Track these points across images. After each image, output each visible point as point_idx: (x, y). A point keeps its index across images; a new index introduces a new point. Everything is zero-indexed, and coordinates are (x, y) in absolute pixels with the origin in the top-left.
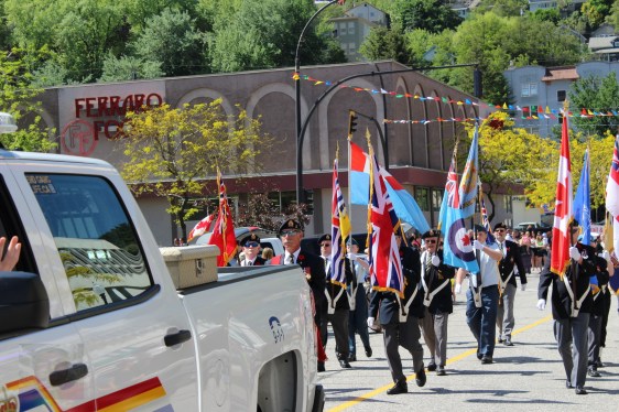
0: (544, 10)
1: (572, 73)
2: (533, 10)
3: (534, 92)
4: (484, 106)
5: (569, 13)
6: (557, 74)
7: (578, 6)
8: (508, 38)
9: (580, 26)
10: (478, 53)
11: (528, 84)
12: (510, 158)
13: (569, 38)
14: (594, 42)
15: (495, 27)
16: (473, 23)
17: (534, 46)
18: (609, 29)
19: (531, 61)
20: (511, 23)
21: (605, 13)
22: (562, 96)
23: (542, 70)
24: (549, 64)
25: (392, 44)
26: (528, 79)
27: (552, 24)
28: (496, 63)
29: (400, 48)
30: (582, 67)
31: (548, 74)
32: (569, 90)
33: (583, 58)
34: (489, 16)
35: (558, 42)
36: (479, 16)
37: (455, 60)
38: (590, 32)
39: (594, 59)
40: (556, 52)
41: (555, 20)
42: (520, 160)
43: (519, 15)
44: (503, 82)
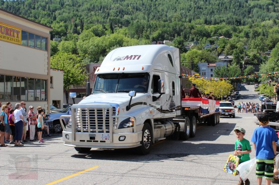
0: (208, 49)
1: (214, 65)
2: (205, 49)
3: (205, 69)
4: (193, 72)
5: (214, 50)
6: (211, 65)
7: (216, 48)
8: (199, 55)
9: (217, 53)
10: (192, 58)
11: (203, 67)
12: (199, 85)
13: (214, 56)
14: (220, 57)
15: (196, 53)
16: (190, 51)
17: (205, 58)
18: (224, 54)
19: (205, 61)
20: (200, 52)
21: (223, 50)
22: (212, 70)
23: (207, 64)
24: (209, 62)
26: (203, 66)
28: (196, 61)
30: (217, 63)
31: (208, 65)
32: (214, 69)
33: (217, 61)
34: (195, 50)
35: (211, 57)
36: (192, 50)
38: (219, 54)
39: (220, 61)
40: (210, 59)
41: (211, 51)
42: (202, 85)
43: (202, 50)
44: (197, 66)
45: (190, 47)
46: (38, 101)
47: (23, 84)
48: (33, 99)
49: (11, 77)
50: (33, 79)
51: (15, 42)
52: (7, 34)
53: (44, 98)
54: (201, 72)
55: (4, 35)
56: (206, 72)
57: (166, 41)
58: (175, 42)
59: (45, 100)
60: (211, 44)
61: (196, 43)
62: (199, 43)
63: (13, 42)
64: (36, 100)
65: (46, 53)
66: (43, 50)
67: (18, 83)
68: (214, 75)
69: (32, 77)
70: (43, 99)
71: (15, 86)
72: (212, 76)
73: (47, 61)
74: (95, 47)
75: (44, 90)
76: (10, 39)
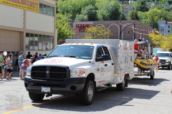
0: (167, 8)
2: (164, 8)
3: (163, 26)
6: (168, 22)
8: (159, 14)
10: (152, 17)
12: (158, 40)
15: (156, 12)
16: (151, 10)
17: (164, 16)
19: (163, 19)
20: (159, 11)
22: (169, 27)
23: (165, 22)
24: (166, 19)
25: (135, 15)
26: (162, 23)
27: (168, 12)
28: (156, 19)
29: (136, 15)
32: (171, 26)
34: (155, 9)
35: (169, 15)
36: (153, 9)
37: (147, 18)
40: (168, 17)
41: (169, 11)
43: (161, 9)
44: (157, 24)
45: (151, 6)
48: (45, 49)
49: (33, 34)
50: (45, 36)
51: (36, 11)
52: (31, 6)
54: (160, 28)
55: (30, 7)
56: (164, 28)
57: (131, 1)
58: (138, 3)
60: (170, 4)
61: (157, 4)
62: (159, 3)
63: (35, 11)
64: (47, 50)
65: (53, 17)
66: (52, 16)
68: (170, 31)
72: (169, 31)
73: (54, 23)
74: (73, 6)
76: (33, 9)
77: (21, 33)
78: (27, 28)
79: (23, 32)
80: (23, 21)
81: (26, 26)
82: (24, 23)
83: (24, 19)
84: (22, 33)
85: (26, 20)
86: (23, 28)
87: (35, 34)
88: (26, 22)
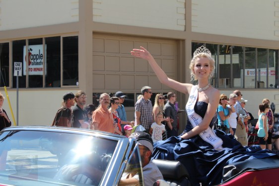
46: (263, 88)
47: (235, 59)
48: (253, 84)
50: (253, 49)
53: (274, 84)
59: (276, 87)
64: (258, 87)
67: (228, 56)
69: (252, 46)
70: (271, 85)
71: (222, 62)
75: (274, 69)
77: (178, 42)
78: (194, 30)
79: (184, 41)
80: (183, 11)
81: (193, 24)
82: (187, 17)
83: (187, 5)
84: (181, 43)
85: (193, 7)
86: (182, 29)
87: (221, 46)
88: (193, 12)
